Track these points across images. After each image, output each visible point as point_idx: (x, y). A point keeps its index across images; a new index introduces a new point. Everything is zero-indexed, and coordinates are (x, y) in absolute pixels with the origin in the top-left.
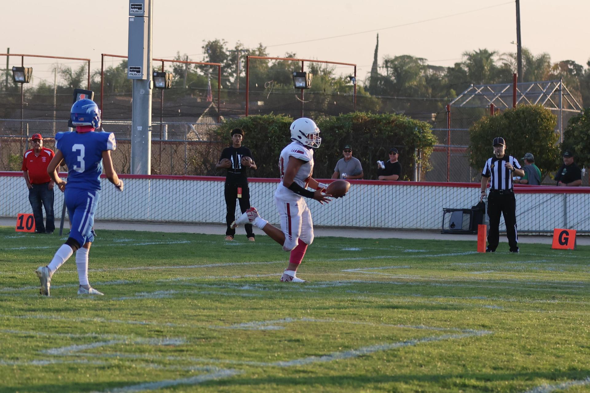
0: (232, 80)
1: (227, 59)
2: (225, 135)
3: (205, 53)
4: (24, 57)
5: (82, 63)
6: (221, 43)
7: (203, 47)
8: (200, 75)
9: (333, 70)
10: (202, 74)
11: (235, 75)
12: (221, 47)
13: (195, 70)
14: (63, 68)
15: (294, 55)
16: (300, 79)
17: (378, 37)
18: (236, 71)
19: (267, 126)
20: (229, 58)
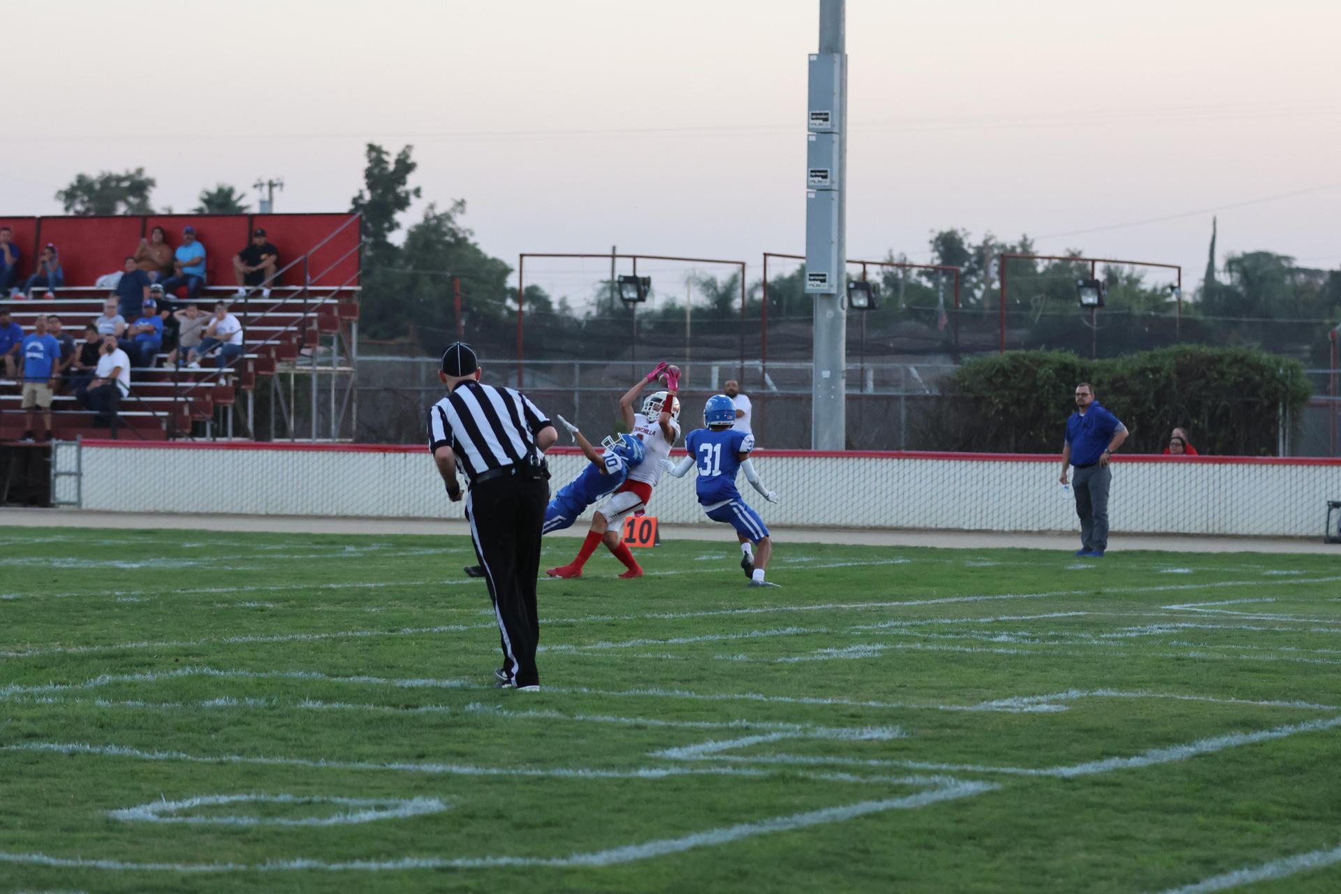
0: (978, 294)
1: (969, 261)
2: (966, 384)
3: (933, 251)
4: (638, 260)
5: (734, 269)
6: (961, 234)
7: (931, 242)
8: (926, 288)
9: (1142, 276)
10: (930, 285)
11: (983, 286)
12: (960, 242)
13: (919, 279)
14: (704, 278)
15: (1080, 253)
16: (1089, 292)
17: (1215, 223)
18: (983, 281)
19: (1035, 368)
20: (973, 259)
